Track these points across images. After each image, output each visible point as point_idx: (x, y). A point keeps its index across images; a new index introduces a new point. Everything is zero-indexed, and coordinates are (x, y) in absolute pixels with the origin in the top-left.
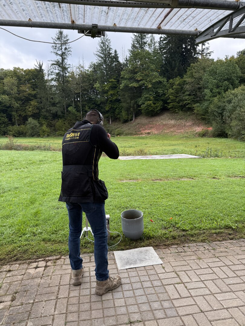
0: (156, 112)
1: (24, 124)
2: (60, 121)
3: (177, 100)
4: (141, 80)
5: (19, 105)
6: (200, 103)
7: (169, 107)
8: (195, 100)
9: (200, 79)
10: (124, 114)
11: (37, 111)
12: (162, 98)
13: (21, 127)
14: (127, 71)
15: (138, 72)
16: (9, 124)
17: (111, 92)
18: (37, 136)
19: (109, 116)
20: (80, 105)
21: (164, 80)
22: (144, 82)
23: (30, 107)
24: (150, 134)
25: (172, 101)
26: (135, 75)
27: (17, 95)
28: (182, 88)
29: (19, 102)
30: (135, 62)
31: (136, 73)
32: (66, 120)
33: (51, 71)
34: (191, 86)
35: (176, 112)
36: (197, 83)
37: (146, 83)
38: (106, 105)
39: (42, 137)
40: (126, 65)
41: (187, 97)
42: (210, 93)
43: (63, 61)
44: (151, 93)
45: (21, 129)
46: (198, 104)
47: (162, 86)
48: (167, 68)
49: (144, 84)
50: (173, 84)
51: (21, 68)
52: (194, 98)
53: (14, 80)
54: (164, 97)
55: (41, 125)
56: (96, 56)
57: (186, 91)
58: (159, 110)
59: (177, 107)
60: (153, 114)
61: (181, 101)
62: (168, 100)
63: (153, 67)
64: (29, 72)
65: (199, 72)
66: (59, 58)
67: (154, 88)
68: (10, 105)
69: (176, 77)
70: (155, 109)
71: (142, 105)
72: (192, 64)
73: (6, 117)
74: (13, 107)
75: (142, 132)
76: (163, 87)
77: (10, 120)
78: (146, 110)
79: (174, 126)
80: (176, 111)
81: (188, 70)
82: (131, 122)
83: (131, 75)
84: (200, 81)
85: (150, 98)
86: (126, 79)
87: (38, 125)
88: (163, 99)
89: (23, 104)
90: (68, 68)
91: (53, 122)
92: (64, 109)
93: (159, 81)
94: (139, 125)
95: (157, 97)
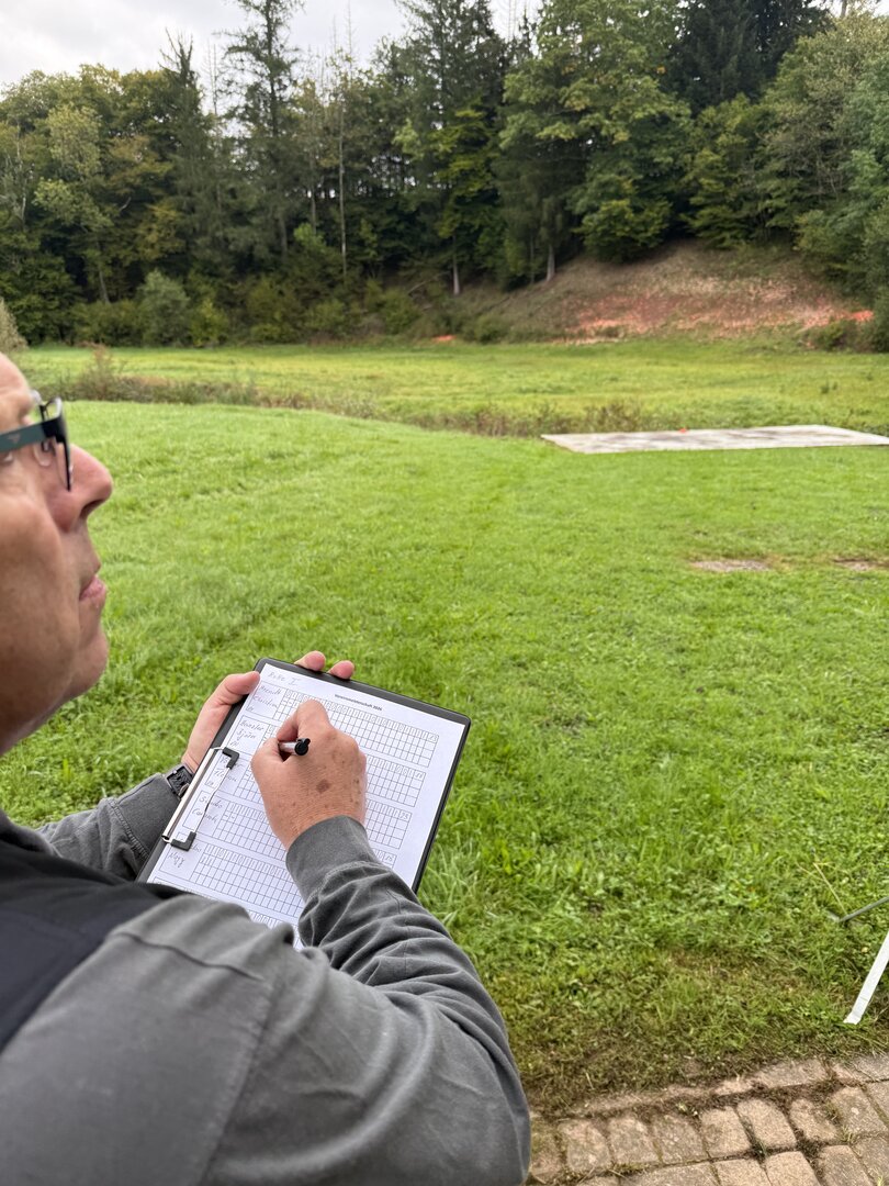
0: (644, 244)
1: (130, 298)
2: (265, 282)
3: (732, 195)
4: (587, 111)
5: (109, 223)
6: (822, 207)
7: (697, 224)
8: (807, 194)
9: (836, 103)
10: (510, 250)
11: (179, 244)
12: (669, 189)
13: (121, 308)
14: (528, 72)
15: (576, 79)
16: (77, 298)
17: (462, 163)
18: (182, 341)
19: (451, 261)
20: (339, 215)
21: (682, 112)
22: (598, 119)
23: (150, 230)
24: (616, 336)
25: (709, 201)
26: (563, 89)
27: (100, 180)
28: (755, 143)
29: (108, 209)
30: (563, 30)
31: (565, 80)
32: (289, 281)
33: (227, 77)
34: (795, 134)
35: (725, 244)
36: (821, 123)
37: (607, 122)
38: (439, 214)
39: (201, 347)
40: (523, 47)
41: (773, 184)
42: (872, 166)
43: (270, 34)
44: (624, 165)
45: (123, 314)
46: (818, 214)
47: (670, 137)
48: (696, 58)
49: (595, 129)
50: (715, 126)
51: (109, 68)
52: (800, 189)
53: (86, 119)
54: (676, 182)
55: (196, 298)
56: (404, 10)
57: (769, 158)
58: (656, 236)
59: (727, 225)
60: (628, 252)
61: (746, 199)
62: (692, 195)
63: (636, 53)
64: (142, 84)
65: (832, 76)
66: (257, 23)
67: (640, 145)
68: (78, 219)
69: (731, 96)
70: (637, 233)
71: (587, 218)
72: (801, 41)
73: (63, 270)
74: (86, 227)
75: (583, 327)
76: (674, 139)
77: (80, 279)
78: (602, 236)
79: (714, 303)
80: (723, 240)
81: (782, 67)
82: (537, 286)
83: (545, 91)
84: (833, 112)
85: (619, 187)
86: (522, 107)
87: (184, 299)
88: (673, 192)
89: (125, 214)
90: (293, 62)
91: (238, 288)
92: (278, 236)
93: (660, 113)
94: (571, 297)
95: (652, 182)
